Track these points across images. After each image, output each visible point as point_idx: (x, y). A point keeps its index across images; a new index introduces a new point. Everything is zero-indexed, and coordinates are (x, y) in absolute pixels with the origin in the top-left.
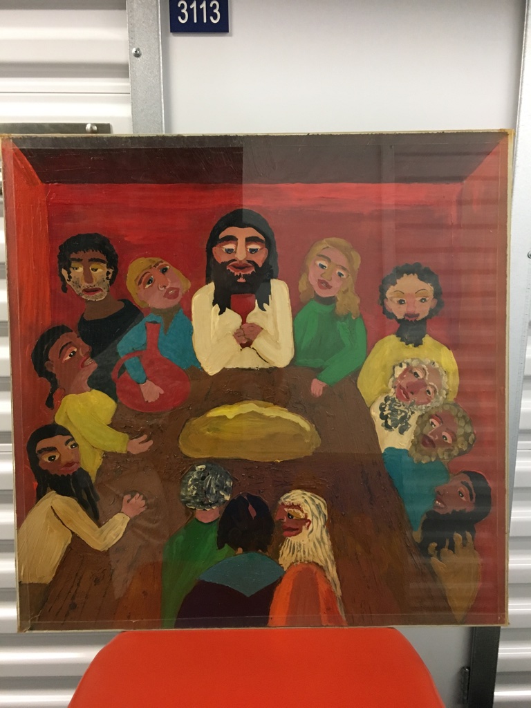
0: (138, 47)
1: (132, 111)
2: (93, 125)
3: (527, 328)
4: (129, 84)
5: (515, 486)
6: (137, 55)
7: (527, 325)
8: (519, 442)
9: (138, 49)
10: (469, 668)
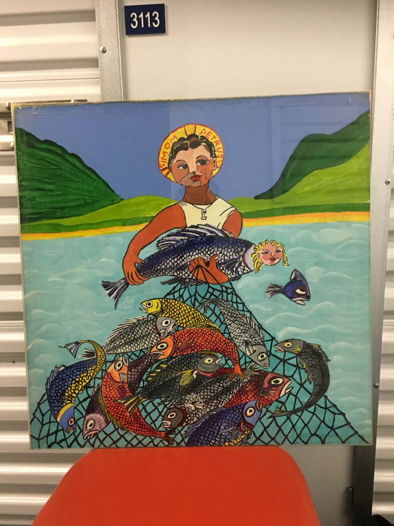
0: (104, 46)
1: (101, 90)
2: (75, 101)
3: (387, 236)
4: (98, 72)
5: (382, 352)
6: (104, 52)
7: (387, 234)
8: (384, 321)
9: (104, 48)
10: (352, 488)
